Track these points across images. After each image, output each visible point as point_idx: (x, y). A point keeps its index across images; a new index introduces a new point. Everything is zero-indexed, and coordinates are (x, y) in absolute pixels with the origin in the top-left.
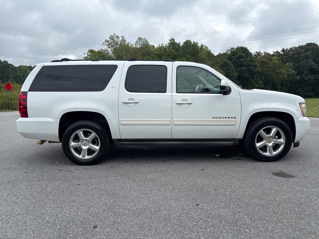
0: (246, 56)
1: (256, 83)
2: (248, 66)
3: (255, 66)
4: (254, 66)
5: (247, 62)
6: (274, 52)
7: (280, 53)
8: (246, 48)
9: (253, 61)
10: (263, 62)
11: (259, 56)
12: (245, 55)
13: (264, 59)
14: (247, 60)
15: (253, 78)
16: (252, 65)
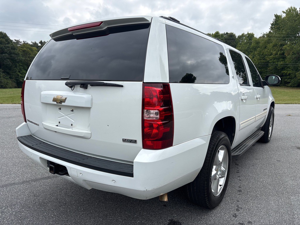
0: (7, 43)
1: (19, 72)
2: (10, 53)
3: (18, 55)
4: (16, 54)
5: (8, 49)
6: (33, 43)
7: (38, 44)
8: (5, 33)
9: (14, 49)
10: (24, 51)
11: (19, 44)
12: (5, 41)
13: (25, 49)
14: (8, 47)
15: (16, 67)
16: (14, 53)
